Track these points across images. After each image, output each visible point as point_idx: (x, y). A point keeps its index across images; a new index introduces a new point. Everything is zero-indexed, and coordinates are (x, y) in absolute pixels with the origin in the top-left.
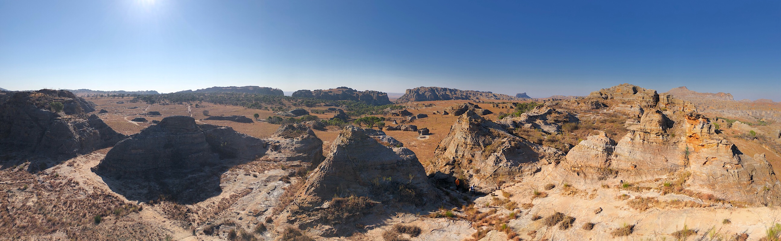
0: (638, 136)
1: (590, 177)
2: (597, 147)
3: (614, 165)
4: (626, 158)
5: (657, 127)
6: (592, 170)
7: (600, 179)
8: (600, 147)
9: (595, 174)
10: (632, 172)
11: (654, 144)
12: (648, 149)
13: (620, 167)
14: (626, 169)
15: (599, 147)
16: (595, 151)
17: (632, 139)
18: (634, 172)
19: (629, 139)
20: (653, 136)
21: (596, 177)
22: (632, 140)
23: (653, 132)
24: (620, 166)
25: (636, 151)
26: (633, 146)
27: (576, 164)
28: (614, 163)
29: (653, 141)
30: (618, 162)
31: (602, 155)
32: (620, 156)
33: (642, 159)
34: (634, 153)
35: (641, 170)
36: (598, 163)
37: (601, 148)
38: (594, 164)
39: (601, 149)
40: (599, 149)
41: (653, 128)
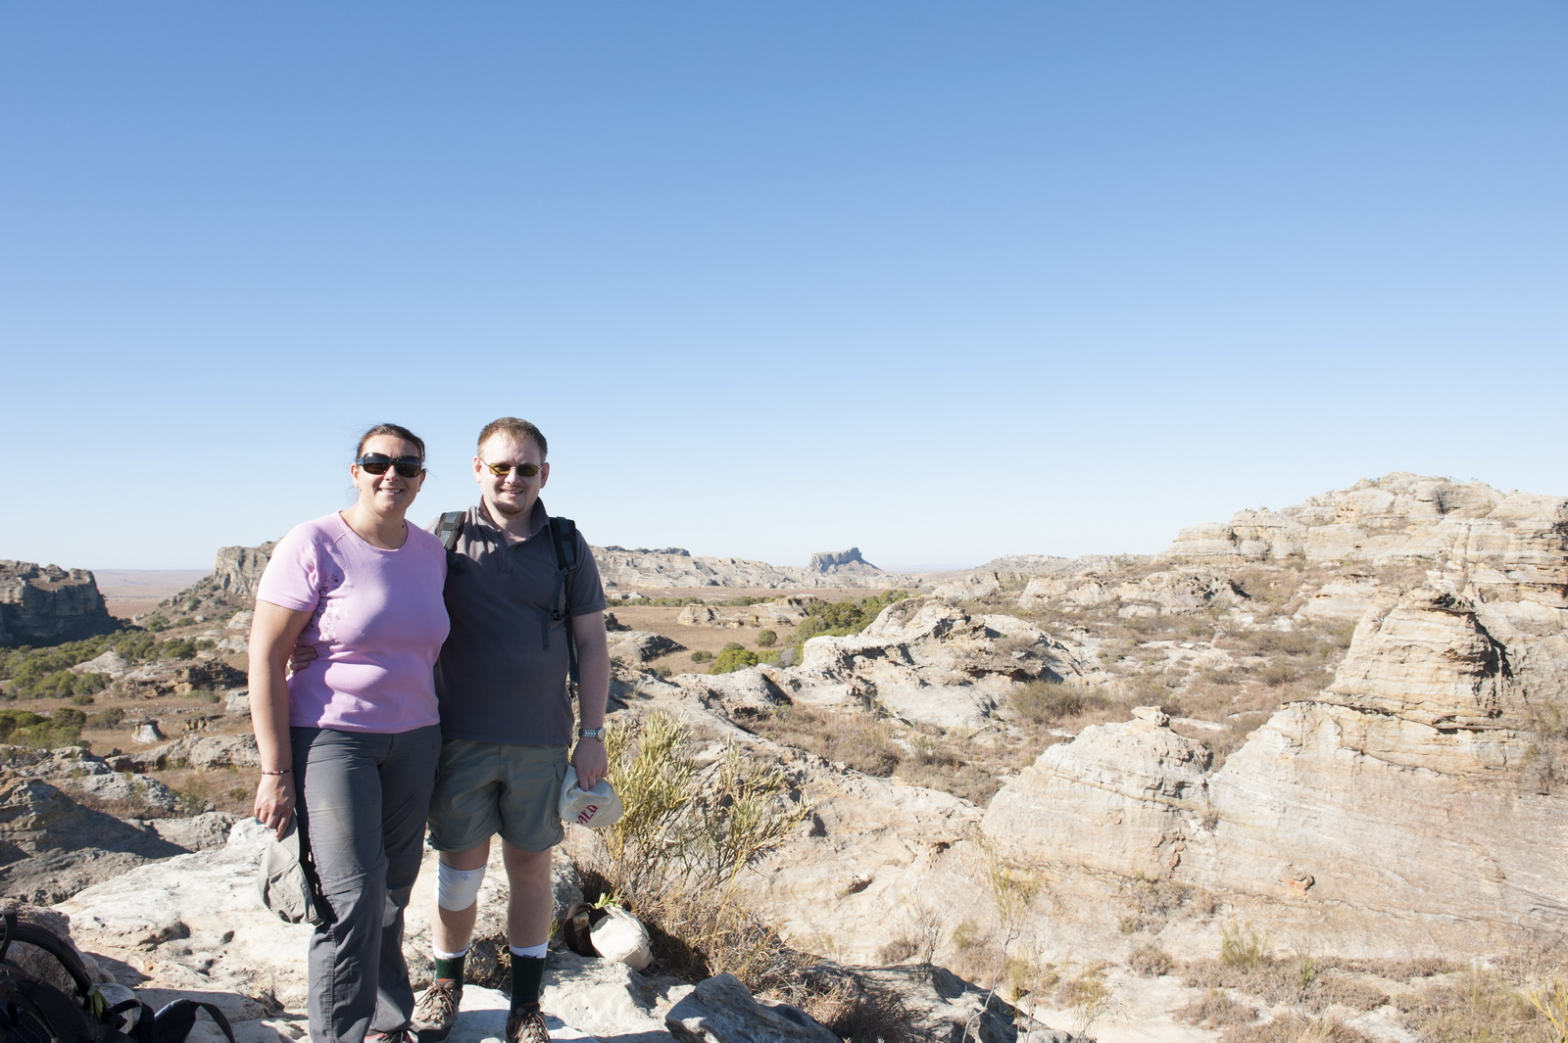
0: (1329, 730)
1: (1083, 915)
2: (1115, 775)
3: (1203, 867)
4: (1263, 839)
5: (1439, 686)
6: (1091, 886)
7: (1129, 927)
8: (1131, 774)
9: (1105, 906)
10: (1294, 909)
11: (1425, 775)
12: (1385, 798)
13: (1232, 877)
14: (1265, 892)
15: (1125, 775)
16: (1108, 793)
17: (1297, 745)
18: (1303, 911)
19: (1281, 744)
20: (1416, 735)
21: (1109, 916)
22: (1296, 749)
23: (1419, 713)
24: (1232, 873)
25: (1314, 804)
26: (1298, 779)
27: (1021, 854)
28: (1202, 857)
29: (1419, 763)
30: (1223, 854)
31: (1138, 816)
32: (1234, 826)
33: (1348, 850)
34: (1307, 814)
35: (1344, 906)
36: (1119, 852)
37: (1135, 781)
38: (1102, 855)
39: (1132, 787)
40: (1124, 788)
41: (1417, 689)
